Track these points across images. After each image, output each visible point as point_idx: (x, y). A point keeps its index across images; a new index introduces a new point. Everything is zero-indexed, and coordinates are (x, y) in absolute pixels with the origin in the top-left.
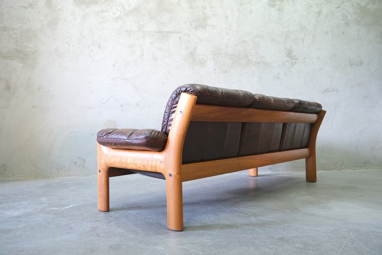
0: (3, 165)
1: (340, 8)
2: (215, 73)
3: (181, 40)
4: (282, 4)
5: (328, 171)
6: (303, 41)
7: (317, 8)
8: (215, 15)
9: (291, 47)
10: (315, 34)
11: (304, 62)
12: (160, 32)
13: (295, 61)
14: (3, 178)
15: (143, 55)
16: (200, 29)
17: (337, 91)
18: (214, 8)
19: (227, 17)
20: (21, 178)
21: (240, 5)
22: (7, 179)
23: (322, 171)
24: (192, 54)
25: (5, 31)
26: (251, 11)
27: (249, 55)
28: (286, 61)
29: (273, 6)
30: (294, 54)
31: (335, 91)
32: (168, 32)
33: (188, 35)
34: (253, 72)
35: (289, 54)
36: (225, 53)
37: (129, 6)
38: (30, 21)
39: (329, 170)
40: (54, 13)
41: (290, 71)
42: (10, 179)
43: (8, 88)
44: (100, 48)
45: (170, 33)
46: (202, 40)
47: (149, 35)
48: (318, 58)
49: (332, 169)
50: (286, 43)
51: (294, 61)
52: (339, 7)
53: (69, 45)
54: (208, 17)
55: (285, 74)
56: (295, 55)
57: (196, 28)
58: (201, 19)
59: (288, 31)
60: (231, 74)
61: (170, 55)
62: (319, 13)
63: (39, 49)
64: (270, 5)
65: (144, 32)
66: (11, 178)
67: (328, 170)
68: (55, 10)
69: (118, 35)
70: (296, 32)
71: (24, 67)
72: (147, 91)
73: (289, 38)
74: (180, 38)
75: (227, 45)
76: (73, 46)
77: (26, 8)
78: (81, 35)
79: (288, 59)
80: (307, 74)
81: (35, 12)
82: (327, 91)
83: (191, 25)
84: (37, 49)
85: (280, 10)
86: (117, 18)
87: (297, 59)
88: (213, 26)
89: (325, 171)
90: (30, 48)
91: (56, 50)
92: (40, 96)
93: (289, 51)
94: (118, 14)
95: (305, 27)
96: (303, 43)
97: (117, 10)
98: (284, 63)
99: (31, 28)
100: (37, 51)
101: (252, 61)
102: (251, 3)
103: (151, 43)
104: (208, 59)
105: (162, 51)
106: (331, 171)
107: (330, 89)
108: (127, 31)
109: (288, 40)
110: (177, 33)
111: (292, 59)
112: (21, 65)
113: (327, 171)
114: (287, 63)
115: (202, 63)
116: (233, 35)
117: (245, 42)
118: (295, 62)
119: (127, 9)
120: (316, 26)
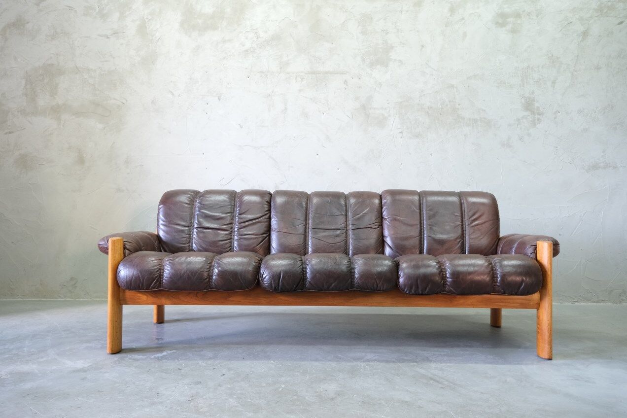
0: (72, 279)
1: (624, 24)
2: (401, 138)
3: (347, 85)
4: (519, 22)
5: (595, 304)
6: (554, 83)
7: (582, 25)
8: (403, 44)
9: (533, 93)
10: (576, 71)
11: (556, 118)
12: (313, 73)
13: (539, 116)
14: (72, 298)
15: (286, 109)
16: (378, 67)
17: (615, 167)
18: (401, 32)
19: (423, 46)
20: (98, 299)
21: (446, 26)
22: (77, 300)
23: (585, 304)
24: (364, 108)
25: (76, 73)
26: (465, 34)
27: (458, 108)
28: (523, 117)
29: (502, 25)
30: (537, 105)
31: (610, 167)
32: (327, 73)
33: (358, 76)
34: (465, 136)
35: (529, 105)
36: (419, 104)
37: (266, 32)
38: (114, 58)
39: (598, 302)
40: (151, 45)
41: (529, 135)
42: (81, 300)
43: (81, 161)
44: (219, 99)
45: (329, 75)
46: (381, 85)
47: (296, 78)
48: (580, 112)
49: (603, 301)
50: (523, 86)
51: (536, 116)
52: (621, 23)
53: (173, 94)
54: (392, 47)
55: (521, 139)
56: (538, 108)
57: (372, 65)
58: (381, 50)
59: (528, 67)
60: (427, 139)
61: (329, 109)
62: (585, 34)
63: (127, 101)
64: (497, 23)
65: (289, 73)
66: (83, 298)
67: (595, 302)
68: (152, 39)
69: (248, 79)
70: (543, 67)
71: (104, 129)
72: (292, 167)
73: (530, 79)
74: (345, 82)
75: (422, 92)
76: (179, 96)
77: (108, 38)
78: (191, 79)
79: (526, 113)
80: (559, 138)
81: (122, 44)
82: (595, 167)
83: (364, 60)
84: (124, 101)
85: (514, 31)
86: (247, 51)
87: (542, 114)
88: (400, 61)
89: (589, 304)
90: (114, 99)
91: (153, 102)
92: (128, 174)
93: (528, 100)
94: (248, 45)
95: (558, 58)
96: (554, 87)
97: (247, 38)
98: (519, 120)
99: (116, 69)
100: (124, 104)
101: (464, 119)
102: (463, 21)
103: (300, 91)
104: (390, 116)
105: (316, 103)
106: (602, 304)
107: (602, 165)
108: (262, 72)
109: (527, 83)
110: (340, 74)
111: (533, 113)
112: (100, 126)
113: (593, 304)
114: (524, 120)
115: (381, 122)
116: (432, 75)
117: (453, 86)
118: (539, 119)
119: (262, 37)
120: (577, 56)
